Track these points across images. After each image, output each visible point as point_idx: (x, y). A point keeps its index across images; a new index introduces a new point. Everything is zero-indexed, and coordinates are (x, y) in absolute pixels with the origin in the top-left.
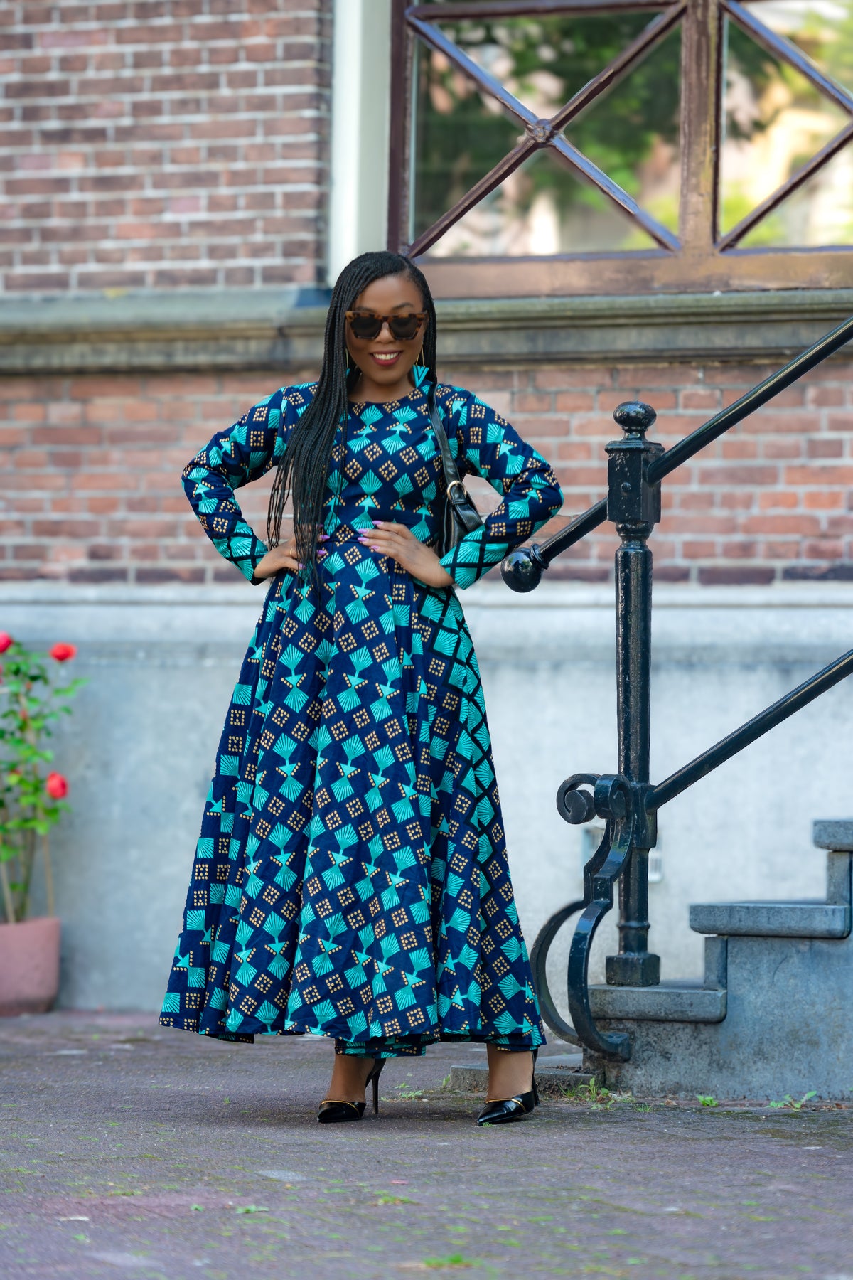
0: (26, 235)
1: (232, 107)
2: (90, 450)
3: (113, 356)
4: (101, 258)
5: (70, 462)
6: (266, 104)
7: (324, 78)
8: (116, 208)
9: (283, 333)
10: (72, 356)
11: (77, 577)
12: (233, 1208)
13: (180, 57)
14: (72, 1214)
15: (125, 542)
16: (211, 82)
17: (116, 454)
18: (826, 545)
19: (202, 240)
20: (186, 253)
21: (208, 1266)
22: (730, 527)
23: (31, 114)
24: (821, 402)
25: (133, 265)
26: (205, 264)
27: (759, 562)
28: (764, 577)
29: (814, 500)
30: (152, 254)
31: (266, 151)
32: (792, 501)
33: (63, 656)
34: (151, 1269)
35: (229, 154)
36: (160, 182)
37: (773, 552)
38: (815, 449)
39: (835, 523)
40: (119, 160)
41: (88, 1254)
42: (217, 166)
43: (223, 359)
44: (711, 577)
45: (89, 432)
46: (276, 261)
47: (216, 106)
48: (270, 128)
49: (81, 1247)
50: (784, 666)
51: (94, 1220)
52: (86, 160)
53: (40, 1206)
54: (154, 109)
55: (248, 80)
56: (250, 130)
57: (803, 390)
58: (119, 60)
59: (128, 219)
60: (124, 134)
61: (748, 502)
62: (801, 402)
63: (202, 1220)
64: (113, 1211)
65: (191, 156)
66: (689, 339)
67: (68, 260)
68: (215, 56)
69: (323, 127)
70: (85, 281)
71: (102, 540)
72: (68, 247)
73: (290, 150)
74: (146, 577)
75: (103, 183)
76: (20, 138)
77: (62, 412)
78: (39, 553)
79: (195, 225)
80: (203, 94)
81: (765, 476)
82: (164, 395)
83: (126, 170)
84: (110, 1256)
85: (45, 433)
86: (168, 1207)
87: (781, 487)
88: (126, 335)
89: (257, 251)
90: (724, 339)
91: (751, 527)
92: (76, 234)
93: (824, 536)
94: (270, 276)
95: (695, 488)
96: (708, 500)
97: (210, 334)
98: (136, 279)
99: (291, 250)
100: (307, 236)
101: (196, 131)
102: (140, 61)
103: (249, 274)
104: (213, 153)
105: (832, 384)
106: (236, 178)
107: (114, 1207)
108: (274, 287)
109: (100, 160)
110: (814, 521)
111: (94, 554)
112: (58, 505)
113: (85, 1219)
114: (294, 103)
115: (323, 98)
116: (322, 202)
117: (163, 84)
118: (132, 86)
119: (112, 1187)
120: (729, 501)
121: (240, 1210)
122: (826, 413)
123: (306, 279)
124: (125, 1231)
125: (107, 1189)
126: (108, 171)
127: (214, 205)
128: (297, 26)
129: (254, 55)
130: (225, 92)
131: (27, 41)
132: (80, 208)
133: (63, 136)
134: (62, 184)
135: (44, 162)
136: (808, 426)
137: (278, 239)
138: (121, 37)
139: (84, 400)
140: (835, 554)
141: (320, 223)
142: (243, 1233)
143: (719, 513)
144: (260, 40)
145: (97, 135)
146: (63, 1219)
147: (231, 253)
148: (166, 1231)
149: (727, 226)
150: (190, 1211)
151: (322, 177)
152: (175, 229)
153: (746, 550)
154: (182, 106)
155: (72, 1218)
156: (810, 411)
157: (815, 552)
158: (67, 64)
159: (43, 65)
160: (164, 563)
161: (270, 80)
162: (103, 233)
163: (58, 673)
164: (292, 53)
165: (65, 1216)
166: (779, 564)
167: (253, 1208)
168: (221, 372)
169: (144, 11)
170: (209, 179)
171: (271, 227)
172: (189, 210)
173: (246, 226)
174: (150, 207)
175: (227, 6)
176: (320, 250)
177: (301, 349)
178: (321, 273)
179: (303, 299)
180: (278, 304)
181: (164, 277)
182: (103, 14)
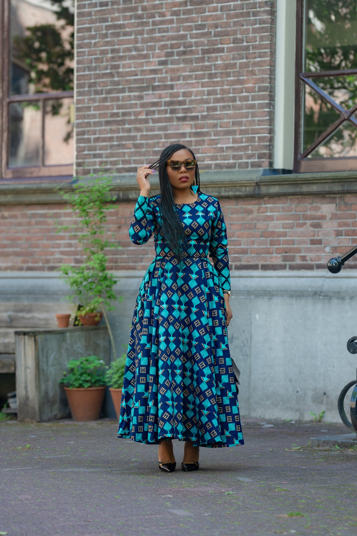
1: (241, 108)
6: (252, 107)
7: (272, 98)
8: (202, 142)
9: (258, 184)
12: (224, 492)
13: (223, 91)
14: (167, 494)
16: (234, 100)
19: (231, 153)
20: (225, 158)
21: (210, 516)
23: (173, 111)
25: (207, 162)
26: (232, 161)
30: (214, 158)
31: (252, 123)
34: (189, 517)
35: (240, 124)
36: (217, 134)
40: (203, 127)
41: (168, 510)
42: (236, 128)
43: (237, 193)
46: (256, 160)
47: (235, 108)
48: (254, 115)
49: (167, 507)
51: (174, 497)
52: (191, 126)
53: (157, 491)
54: (215, 109)
55: (246, 99)
56: (247, 116)
58: (202, 93)
59: (206, 146)
60: (204, 118)
63: (212, 497)
64: (181, 494)
65: (227, 125)
68: (235, 91)
69: (272, 114)
73: (260, 122)
75: (197, 134)
76: (170, 120)
79: (228, 148)
80: (231, 104)
83: (205, 130)
84: (176, 511)
86: (201, 492)
89: (249, 157)
94: (253, 165)
97: (233, 185)
98: (209, 167)
99: (260, 156)
100: (267, 152)
101: (228, 116)
102: (209, 93)
103: (247, 164)
104: (234, 124)
106: (242, 132)
107: (182, 491)
108: (255, 169)
109: (196, 127)
113: (171, 496)
114: (261, 106)
115: (272, 104)
116: (271, 140)
117: (217, 101)
118: (207, 102)
119: (184, 484)
121: (226, 493)
123: (266, 166)
124: (184, 501)
125: (182, 484)
126: (199, 130)
127: (234, 141)
128: (263, 80)
129: (248, 90)
130: (238, 103)
131: (172, 87)
133: (184, 119)
134: (184, 135)
135: (177, 128)
137: (256, 152)
138: (203, 85)
141: (271, 146)
142: (225, 502)
144: (250, 85)
145: (195, 118)
146: (162, 497)
147: (240, 157)
148: (198, 501)
150: (209, 493)
151: (271, 131)
152: (222, 150)
154: (224, 108)
155: (167, 496)
158: (185, 94)
159: (177, 95)
161: (254, 99)
162: (197, 151)
164: (261, 89)
165: (165, 495)
167: (231, 492)
168: (237, 198)
169: (211, 76)
170: (233, 132)
171: (254, 148)
172: (226, 143)
173: (246, 148)
174: (213, 142)
175: (239, 74)
176: (271, 156)
177: (264, 190)
178: (271, 164)
179: (265, 173)
180: (257, 175)
181: (218, 166)
182: (197, 77)
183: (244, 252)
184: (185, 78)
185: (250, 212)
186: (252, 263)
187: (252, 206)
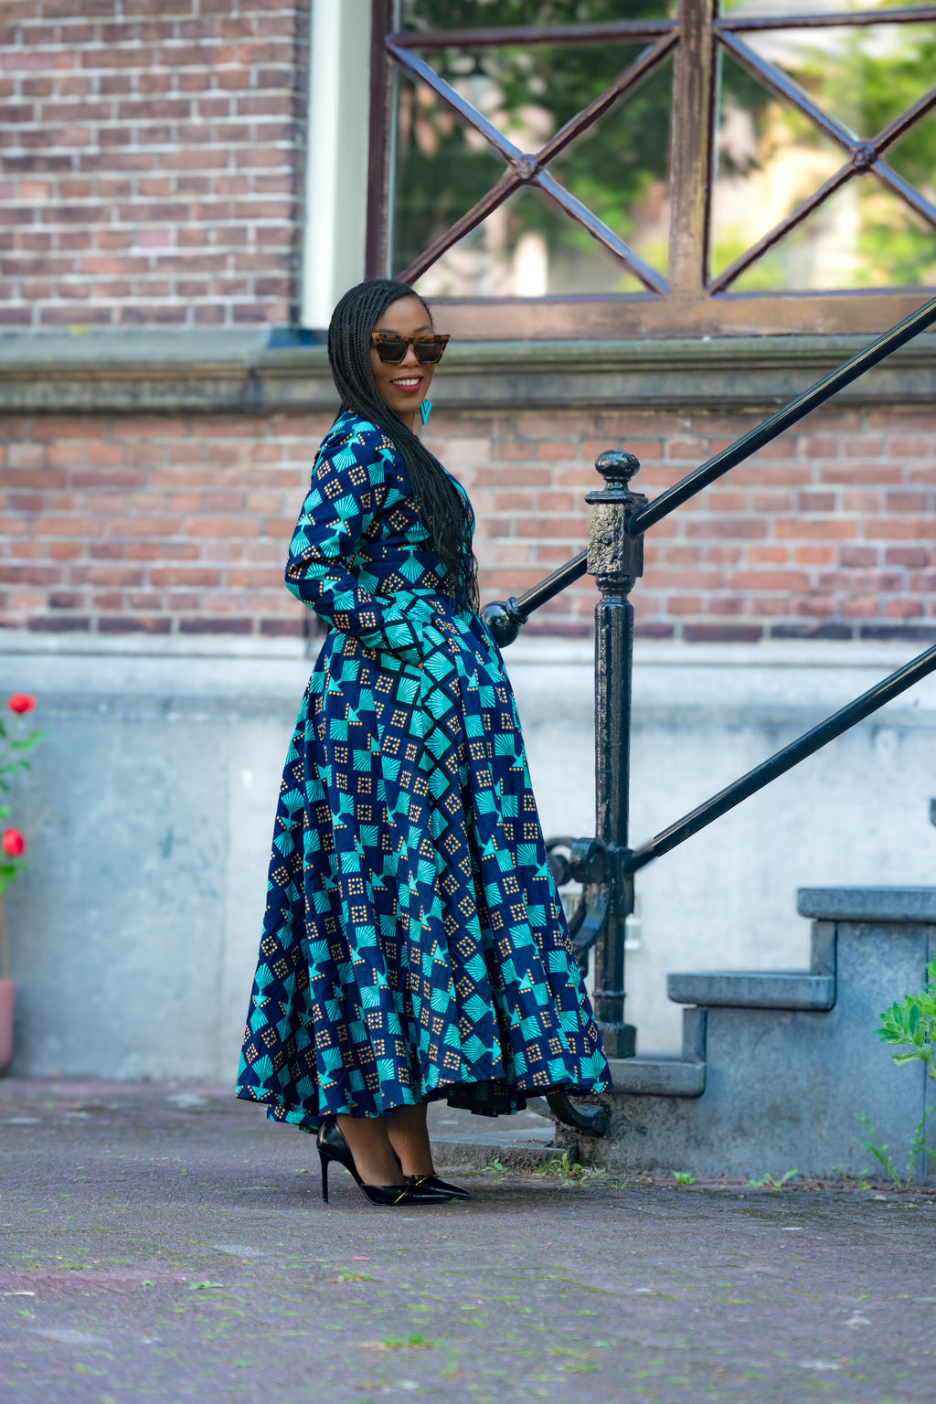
1: (203, 137)
2: (52, 494)
3: (77, 395)
4: (65, 293)
6: (239, 134)
7: (300, 107)
8: (82, 240)
9: (254, 375)
10: (34, 395)
11: (37, 626)
12: (186, 1284)
13: (150, 83)
14: (17, 1289)
15: (88, 590)
16: (182, 110)
17: (79, 498)
18: (817, 602)
19: (171, 276)
20: (153, 290)
21: (159, 1345)
22: (716, 582)
24: (813, 453)
25: (98, 302)
26: (173, 301)
27: (746, 619)
28: (751, 635)
29: (804, 555)
30: (119, 290)
31: (238, 183)
32: (781, 556)
33: (22, 707)
34: (98, 1347)
35: (200, 186)
36: (128, 214)
37: (761, 609)
38: (806, 503)
39: (827, 580)
40: (85, 191)
41: (33, 1330)
42: (187, 199)
43: (191, 400)
44: (696, 635)
45: (51, 474)
46: (248, 299)
47: (185, 135)
48: (243, 160)
49: (25, 1323)
50: (770, 728)
51: (40, 1295)
52: (49, 188)
54: (122, 137)
55: (221, 108)
56: (221, 161)
57: (794, 440)
58: (84, 85)
59: (93, 253)
60: (90, 163)
61: (735, 557)
62: (792, 453)
63: (153, 1296)
64: (60, 1286)
65: (160, 189)
66: (676, 386)
67: (31, 294)
68: (186, 82)
69: (298, 159)
70: (49, 317)
71: (64, 588)
72: (30, 281)
73: (263, 183)
74: (108, 627)
75: (67, 214)
77: (23, 453)
79: (164, 260)
80: (173, 123)
81: (753, 530)
82: (130, 437)
83: (92, 201)
84: (55, 1333)
85: (7, 476)
86: (118, 1282)
87: (770, 542)
88: (90, 374)
89: (228, 288)
90: (713, 387)
91: (739, 582)
92: (39, 267)
93: (815, 593)
94: (241, 314)
95: (680, 541)
96: (695, 555)
97: (179, 374)
98: (102, 316)
99: (264, 288)
100: (280, 274)
101: (166, 161)
102: (107, 86)
103: (220, 312)
104: (183, 185)
105: (824, 435)
106: (207, 212)
107: (61, 1281)
108: (245, 327)
109: (65, 189)
110: (804, 578)
111: (55, 602)
112: (18, 551)
113: (31, 1294)
114: (267, 133)
115: (298, 129)
116: (296, 238)
117: (131, 111)
118: (98, 112)
119: (60, 1261)
120: (716, 556)
121: (194, 1286)
122: (817, 465)
123: (279, 319)
124: (72, 1307)
125: (55, 1263)
126: (73, 202)
127: (184, 239)
128: (272, 52)
129: (226, 82)
130: (196, 120)
132: (43, 240)
133: (26, 164)
134: (25, 215)
135: (5, 191)
136: (799, 479)
137: (250, 276)
138: (87, 60)
139: (46, 442)
140: (825, 612)
141: (295, 260)
142: (196, 1310)
143: (706, 568)
144: (233, 66)
145: (62, 163)
146: (7, 1294)
147: (201, 290)
148: (115, 1307)
149: (717, 270)
150: (141, 1286)
151: (297, 211)
152: (143, 264)
153: (733, 606)
154: (151, 135)
155: (17, 1293)
156: (801, 462)
157: (805, 610)
158: (30, 88)
159: (5, 88)
160: (128, 613)
161: (244, 109)
162: (67, 266)
163: (18, 725)
164: (266, 80)
165: (10, 1290)
166: (767, 622)
167: (207, 1284)
168: (189, 414)
169: (111, 33)
170: (179, 212)
171: (243, 263)
172: (159, 244)
173: (218, 262)
174: (117, 240)
175: (199, 30)
176: (294, 288)
177: (272, 392)
178: (295, 313)
179: (277, 339)
180: (250, 345)
181: (131, 315)
182: (69, 35)
183: (209, 579)
184: (31, 36)
185: (228, 458)
186: (234, 613)
187: (236, 441)
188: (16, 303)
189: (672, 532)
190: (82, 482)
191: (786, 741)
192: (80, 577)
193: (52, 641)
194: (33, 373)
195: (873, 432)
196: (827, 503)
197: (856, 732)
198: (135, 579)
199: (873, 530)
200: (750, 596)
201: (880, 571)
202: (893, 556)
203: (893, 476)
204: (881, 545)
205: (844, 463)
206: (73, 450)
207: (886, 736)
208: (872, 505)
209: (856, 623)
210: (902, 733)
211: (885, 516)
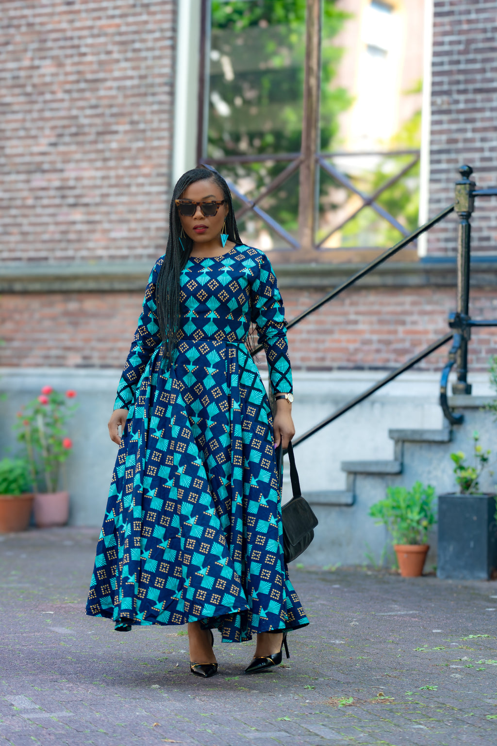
0: (60, 241)
1: (135, 194)
2: (83, 320)
3: (92, 285)
4: (88, 249)
5: (75, 324)
6: (148, 194)
7: (170, 185)
8: (92, 231)
10: (76, 285)
11: (78, 366)
13: (118, 177)
14: (48, 611)
15: (95, 354)
16: (128, 186)
17: (92, 321)
18: (352, 357)
19: (125, 243)
20: (119, 248)
22: (317, 350)
23: (63, 197)
24: (351, 305)
25: (100, 252)
26: (125, 252)
27: (327, 363)
28: (329, 369)
29: (348, 341)
30: (107, 248)
31: (148, 211)
32: (339, 341)
33: (71, 395)
34: (71, 635)
35: (134, 212)
36: (110, 222)
37: (333, 360)
38: (349, 322)
39: (356, 350)
40: (94, 213)
41: (48, 628)
42: (131, 216)
43: (131, 287)
44: (310, 369)
45: (82, 313)
46: (151, 251)
47: (130, 194)
48: (150, 202)
49: (47, 625)
50: (335, 402)
51: (55, 613)
52: (83, 214)
53: (37, 607)
54: (107, 195)
55: (142, 185)
56: (142, 203)
58: (95, 178)
59: (98, 236)
60: (97, 205)
61: (323, 341)
62: (343, 304)
64: (64, 610)
65: (121, 213)
66: (303, 281)
67: (76, 250)
68: (131, 176)
70: (82, 258)
71: (87, 353)
72: (76, 245)
74: (103, 366)
75: (89, 222)
76: (59, 206)
77: (73, 306)
78: (63, 357)
79: (122, 239)
80: (125, 190)
81: (330, 332)
82: (110, 300)
84: (56, 629)
85: (67, 314)
87: (336, 336)
88: (96, 278)
90: (315, 281)
91: (326, 350)
92: (79, 241)
93: (352, 354)
95: (304, 336)
96: (308, 341)
97: (127, 278)
98: (100, 258)
99: (157, 247)
101: (123, 203)
102: (104, 178)
103: (142, 256)
104: (129, 211)
106: (138, 221)
107: (65, 608)
108: (151, 261)
109: (89, 214)
110: (348, 349)
111: (84, 358)
112: (71, 340)
113: (52, 613)
117: (111, 186)
118: (100, 187)
119: (67, 600)
120: (317, 341)
122: (352, 309)
124: (66, 618)
125: (64, 600)
126: (91, 219)
127: (129, 230)
128: (160, 166)
129: (146, 176)
130: (134, 189)
131: (61, 171)
132: (80, 232)
133: (75, 205)
134: (74, 223)
135: (67, 214)
136: (346, 314)
137: (153, 243)
138: (97, 169)
139: (81, 302)
140: (355, 361)
143: (313, 345)
144: (147, 170)
145: (86, 205)
146: (43, 613)
147: (135, 248)
152: (114, 240)
153: (323, 359)
154: (118, 194)
155: (47, 613)
156: (347, 308)
157: (348, 360)
158: (78, 179)
159: (67, 179)
161: (151, 184)
162: (89, 240)
163: (70, 402)
164: (159, 175)
165: (45, 611)
166: (335, 364)
169: (105, 160)
170: (128, 221)
171: (150, 238)
172: (120, 233)
173: (141, 238)
174: (106, 231)
175: (134, 158)
181: (112, 257)
182: (91, 161)
184: (78, 161)
188: (70, 253)
189: (301, 332)
190: (94, 315)
191: (342, 406)
192: (93, 349)
193: (83, 372)
194: (75, 278)
195: (372, 298)
196: (355, 322)
197: (366, 403)
198: (111, 349)
199: (373, 332)
200: (329, 355)
201: (375, 346)
202: (380, 341)
203: (378, 313)
204: (375, 337)
205: (362, 308)
206: (91, 304)
207: (377, 406)
208: (371, 323)
209: (367, 365)
210: (383, 404)
211: (376, 327)
